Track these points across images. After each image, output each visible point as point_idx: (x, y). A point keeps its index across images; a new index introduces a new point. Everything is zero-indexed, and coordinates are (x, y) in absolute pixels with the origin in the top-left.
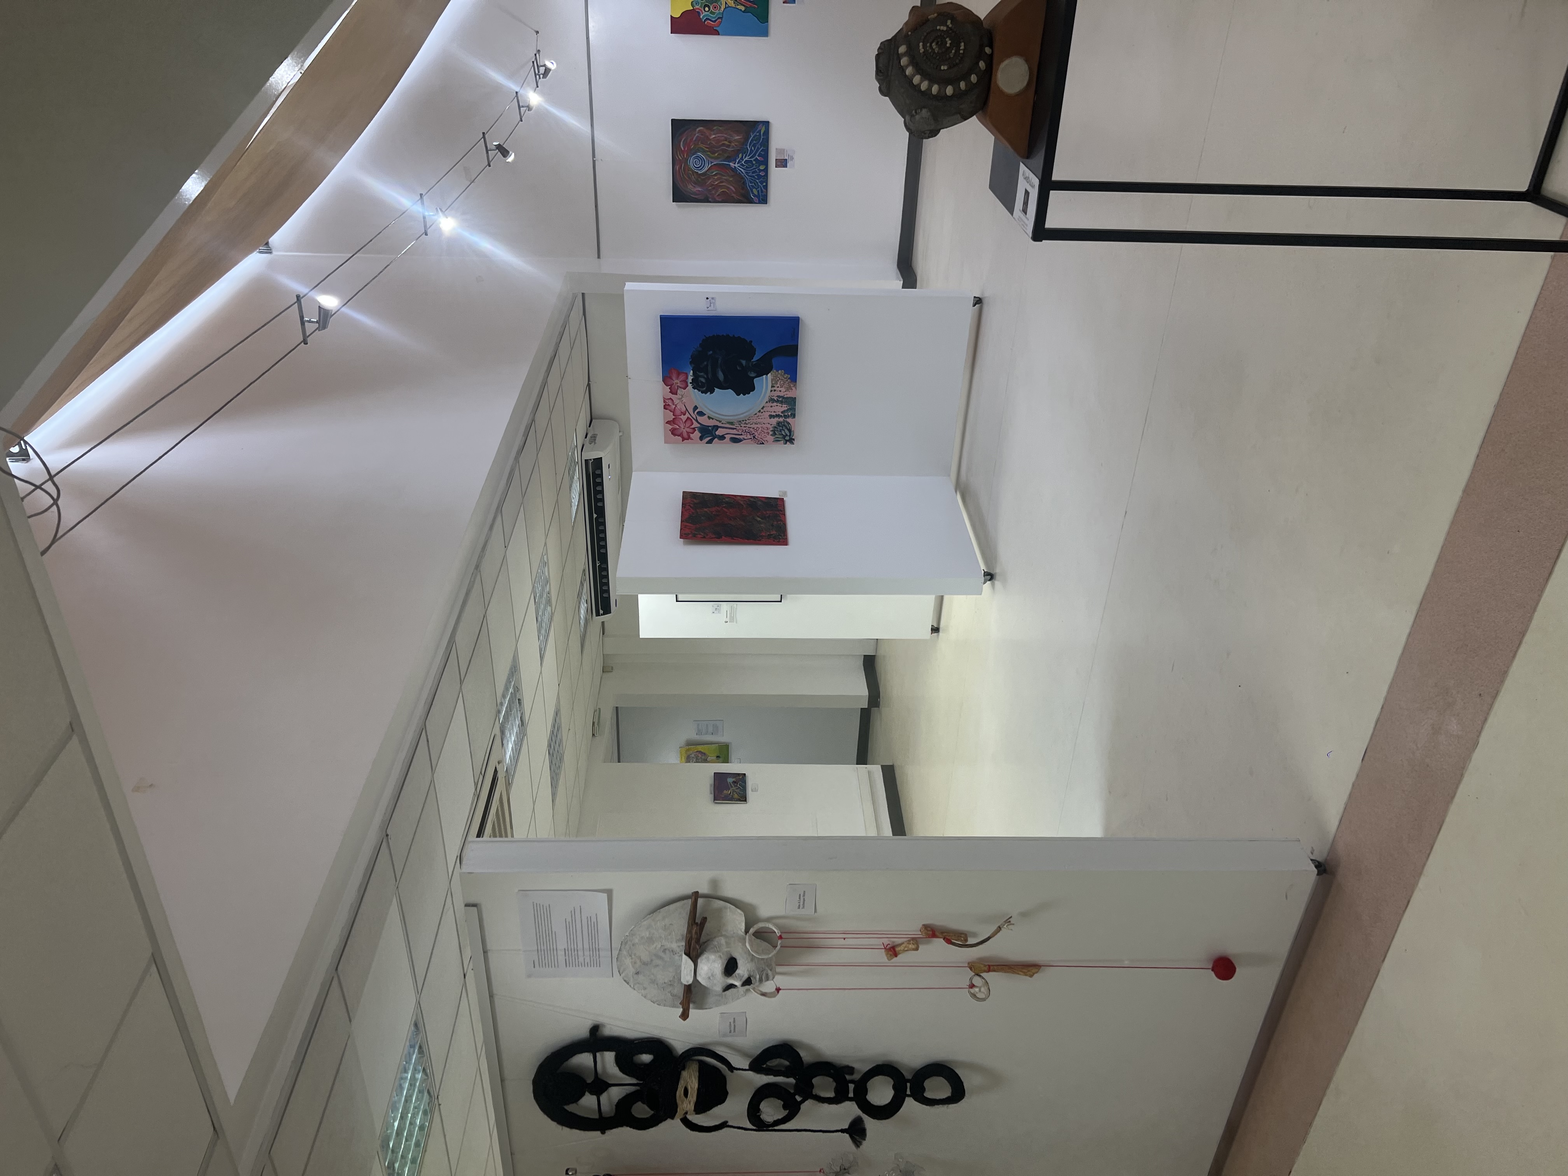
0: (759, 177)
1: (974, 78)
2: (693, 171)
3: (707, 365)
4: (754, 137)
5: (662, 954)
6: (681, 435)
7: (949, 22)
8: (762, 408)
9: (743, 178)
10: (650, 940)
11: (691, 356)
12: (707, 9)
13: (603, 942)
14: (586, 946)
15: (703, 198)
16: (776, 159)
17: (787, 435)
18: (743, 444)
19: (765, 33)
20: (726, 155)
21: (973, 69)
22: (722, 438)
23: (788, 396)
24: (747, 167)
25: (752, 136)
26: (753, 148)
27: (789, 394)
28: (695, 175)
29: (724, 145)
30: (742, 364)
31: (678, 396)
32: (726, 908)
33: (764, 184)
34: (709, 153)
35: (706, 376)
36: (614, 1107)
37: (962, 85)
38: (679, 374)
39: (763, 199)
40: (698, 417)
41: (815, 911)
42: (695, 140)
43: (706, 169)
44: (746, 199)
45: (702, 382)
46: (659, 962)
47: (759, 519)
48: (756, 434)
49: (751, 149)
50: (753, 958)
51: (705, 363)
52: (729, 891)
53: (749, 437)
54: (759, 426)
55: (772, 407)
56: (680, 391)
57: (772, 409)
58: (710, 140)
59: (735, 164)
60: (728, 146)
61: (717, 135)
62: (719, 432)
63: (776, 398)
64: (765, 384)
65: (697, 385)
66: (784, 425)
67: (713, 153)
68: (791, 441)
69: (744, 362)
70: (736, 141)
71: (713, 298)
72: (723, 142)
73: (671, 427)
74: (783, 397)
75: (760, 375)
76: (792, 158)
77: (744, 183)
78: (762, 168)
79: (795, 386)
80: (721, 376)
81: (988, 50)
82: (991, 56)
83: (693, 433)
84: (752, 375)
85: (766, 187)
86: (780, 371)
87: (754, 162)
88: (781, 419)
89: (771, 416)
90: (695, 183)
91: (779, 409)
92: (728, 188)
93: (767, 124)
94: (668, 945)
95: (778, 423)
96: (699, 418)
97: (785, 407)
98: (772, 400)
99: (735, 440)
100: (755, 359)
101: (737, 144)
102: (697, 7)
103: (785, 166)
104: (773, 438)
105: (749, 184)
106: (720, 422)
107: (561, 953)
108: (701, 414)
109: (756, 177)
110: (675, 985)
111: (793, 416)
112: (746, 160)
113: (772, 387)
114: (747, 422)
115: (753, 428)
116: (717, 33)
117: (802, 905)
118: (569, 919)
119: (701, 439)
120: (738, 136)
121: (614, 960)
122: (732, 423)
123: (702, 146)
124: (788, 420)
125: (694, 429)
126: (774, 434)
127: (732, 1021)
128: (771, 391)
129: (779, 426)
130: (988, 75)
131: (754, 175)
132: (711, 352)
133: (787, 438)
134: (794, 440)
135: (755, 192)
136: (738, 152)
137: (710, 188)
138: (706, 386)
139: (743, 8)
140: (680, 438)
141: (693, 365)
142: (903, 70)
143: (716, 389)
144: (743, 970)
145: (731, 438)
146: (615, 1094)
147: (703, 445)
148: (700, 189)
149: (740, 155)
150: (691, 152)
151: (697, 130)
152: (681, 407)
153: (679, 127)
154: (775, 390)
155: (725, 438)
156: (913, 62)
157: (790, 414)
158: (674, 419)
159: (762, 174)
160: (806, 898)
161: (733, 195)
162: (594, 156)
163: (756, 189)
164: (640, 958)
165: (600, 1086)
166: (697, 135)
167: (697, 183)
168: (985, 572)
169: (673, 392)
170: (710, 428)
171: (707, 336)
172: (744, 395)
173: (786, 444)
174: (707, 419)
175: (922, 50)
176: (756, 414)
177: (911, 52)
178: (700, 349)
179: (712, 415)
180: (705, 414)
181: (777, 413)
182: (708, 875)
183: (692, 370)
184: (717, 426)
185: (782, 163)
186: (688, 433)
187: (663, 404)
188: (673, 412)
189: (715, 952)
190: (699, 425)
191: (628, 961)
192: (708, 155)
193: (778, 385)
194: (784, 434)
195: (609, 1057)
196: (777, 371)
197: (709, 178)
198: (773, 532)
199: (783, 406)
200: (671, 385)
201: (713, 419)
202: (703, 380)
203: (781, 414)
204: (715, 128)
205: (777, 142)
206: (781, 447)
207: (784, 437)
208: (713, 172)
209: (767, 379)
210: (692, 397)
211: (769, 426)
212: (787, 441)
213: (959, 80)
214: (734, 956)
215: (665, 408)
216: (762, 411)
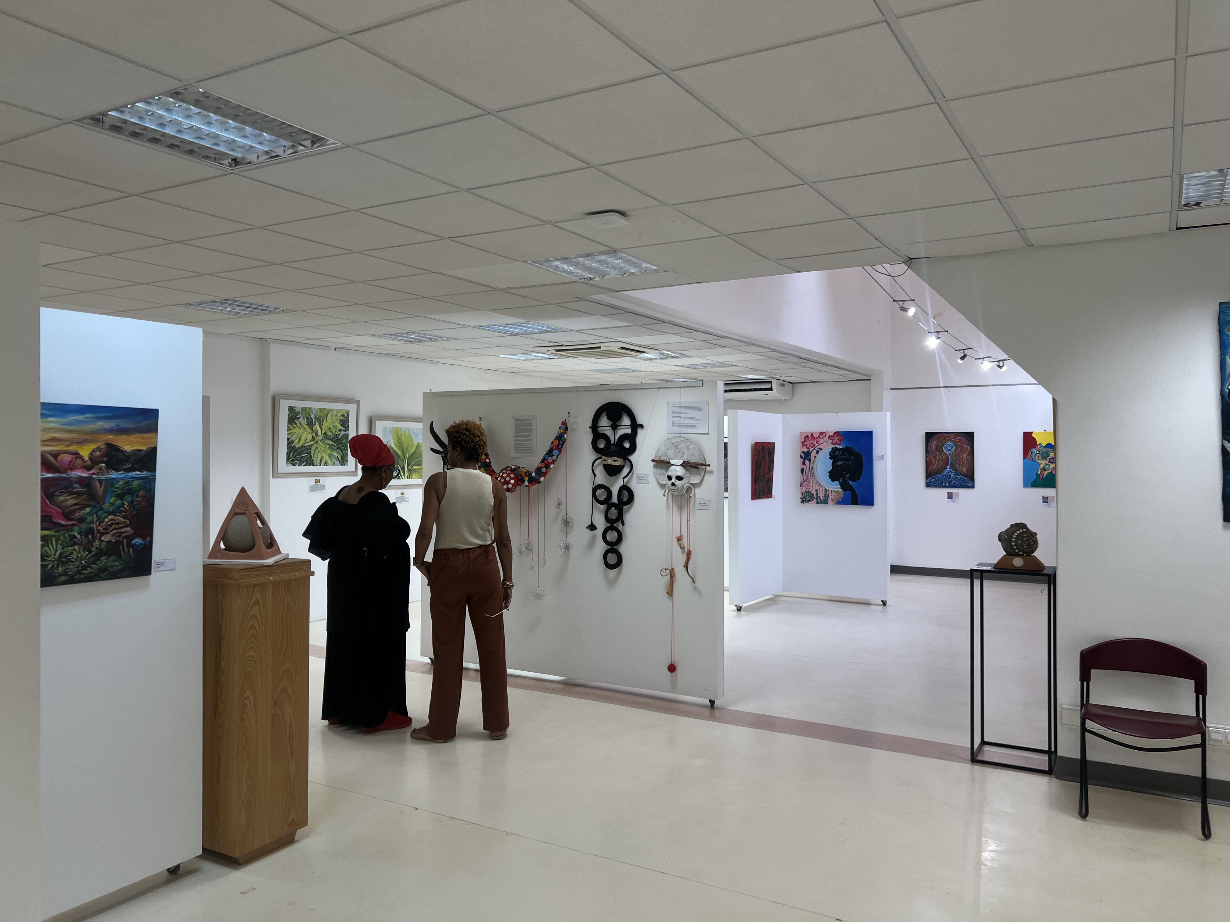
0: (942, 483)
1: (1017, 551)
2: (944, 444)
3: (846, 456)
4: (965, 480)
5: (681, 453)
6: (805, 441)
7: (1033, 543)
8: (821, 486)
9: (941, 473)
10: (688, 449)
11: (850, 447)
12: (1038, 452)
13: (683, 431)
14: (682, 424)
15: (928, 449)
16: (952, 493)
17: (806, 499)
18: (801, 476)
19: (1025, 486)
20: (954, 463)
21: (1020, 551)
22: (804, 463)
23: (829, 500)
24: (947, 476)
25: (966, 479)
26: (958, 479)
27: (830, 501)
28: (942, 445)
29: (960, 462)
30: (846, 475)
31: (827, 440)
32: (701, 476)
33: (938, 486)
34: (955, 453)
35: (839, 455)
36: (603, 432)
37: (1015, 547)
38: (840, 440)
39: (928, 485)
40: (815, 450)
41: (698, 510)
42: (962, 445)
43: (946, 452)
44: (929, 474)
45: (836, 453)
46: (677, 451)
47: (763, 484)
48: (807, 482)
49: (958, 478)
50: (683, 486)
51: (847, 455)
52: (707, 477)
53: (805, 478)
54: (811, 484)
55: (822, 491)
56: (830, 441)
57: (821, 491)
58: (963, 454)
59: (949, 468)
60: (959, 465)
61: (965, 458)
62: (807, 462)
63: (827, 493)
64: (835, 487)
65: (834, 450)
66: (812, 498)
67: (955, 456)
68: (803, 502)
69: (848, 475)
70: (963, 469)
71: (883, 459)
72: (961, 461)
73: (810, 435)
74: (828, 497)
75: (841, 484)
76: (953, 502)
77: (938, 474)
78: (947, 484)
79: (835, 504)
80: (840, 463)
81: (1025, 555)
82: (1023, 556)
83: (806, 447)
84: (841, 480)
85: (936, 487)
86: (843, 495)
87: (950, 480)
88: (815, 496)
89: (817, 491)
90: (937, 445)
91: (821, 495)
92: (935, 464)
93: (973, 487)
94: (685, 455)
95: (813, 495)
96: (815, 452)
97: (822, 498)
98: (826, 491)
99: (802, 471)
100: (850, 482)
101: (961, 470)
102: (1039, 447)
103: (949, 498)
104: (804, 492)
105: (937, 476)
106: (813, 462)
107: (678, 415)
108: (818, 452)
109: (942, 481)
110: (666, 457)
111: (817, 503)
112: (951, 475)
113: (834, 491)
114: (813, 477)
115: (810, 481)
116: (1024, 458)
117: (700, 504)
118: (695, 419)
119: (803, 452)
120: (966, 470)
121: (679, 435)
122: (812, 469)
123: (959, 449)
124: (815, 500)
125: (809, 448)
126: (806, 492)
127: (645, 478)
128: (832, 491)
129: (811, 495)
130: (1018, 555)
131: (943, 480)
132: (853, 458)
133: (804, 499)
134: (803, 503)
135: (933, 480)
136: (956, 470)
137: (934, 454)
138: (834, 454)
139: (1039, 473)
140: (803, 441)
141: (845, 448)
142: (1019, 530)
143: (832, 460)
144: (678, 483)
145: (804, 469)
146: (609, 432)
147: (799, 453)
148: (933, 448)
149: (954, 472)
150: (955, 443)
151: (968, 447)
152: (821, 441)
153: (969, 437)
154: (832, 493)
155: (804, 465)
156: (1021, 533)
157: (819, 501)
158: (814, 437)
159: (944, 484)
160: (704, 506)
161: (931, 468)
162: (951, 387)
163: (935, 481)
164: (680, 444)
165: (615, 427)
166: (965, 446)
167: (937, 447)
168: (741, 606)
169: (830, 437)
170: (809, 457)
171: (862, 456)
172: (829, 476)
173: (801, 499)
174: (815, 456)
175: (1024, 535)
176: (818, 482)
177: (1024, 532)
178: (854, 452)
179: (817, 458)
180: (817, 454)
181: (819, 494)
182: (715, 470)
183: (843, 448)
184: (811, 461)
185: (950, 496)
186: (806, 445)
187: (823, 431)
188: (818, 437)
189: (685, 472)
190: (811, 451)
191: (678, 440)
192: (954, 453)
193: (835, 494)
194: (806, 498)
195: (629, 431)
196: (843, 494)
197: (940, 453)
198: (757, 492)
199: (823, 497)
200: (834, 436)
201: (815, 458)
202: (837, 453)
203: (818, 496)
204: (970, 457)
205: (962, 493)
206: (800, 496)
207: (805, 498)
208: (944, 455)
209: (839, 488)
210: (827, 447)
211: (811, 489)
212: (802, 499)
213: (1016, 546)
214: (683, 480)
215: (821, 433)
216: (820, 485)
